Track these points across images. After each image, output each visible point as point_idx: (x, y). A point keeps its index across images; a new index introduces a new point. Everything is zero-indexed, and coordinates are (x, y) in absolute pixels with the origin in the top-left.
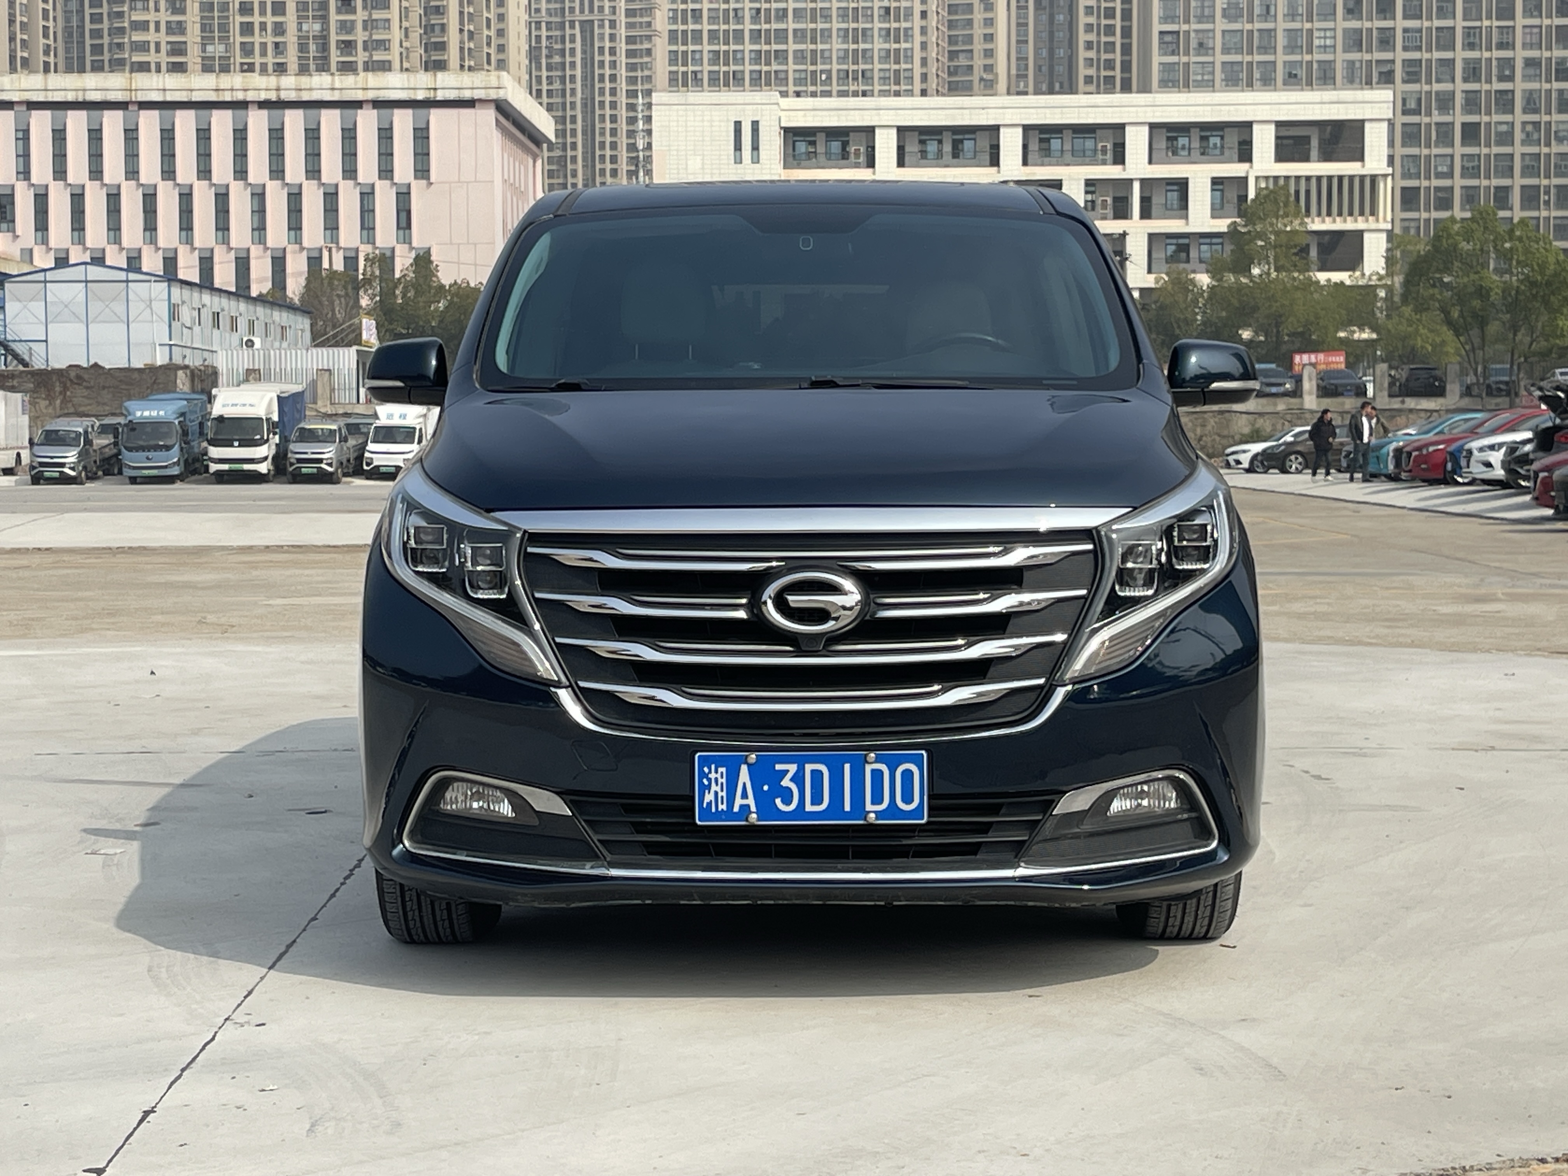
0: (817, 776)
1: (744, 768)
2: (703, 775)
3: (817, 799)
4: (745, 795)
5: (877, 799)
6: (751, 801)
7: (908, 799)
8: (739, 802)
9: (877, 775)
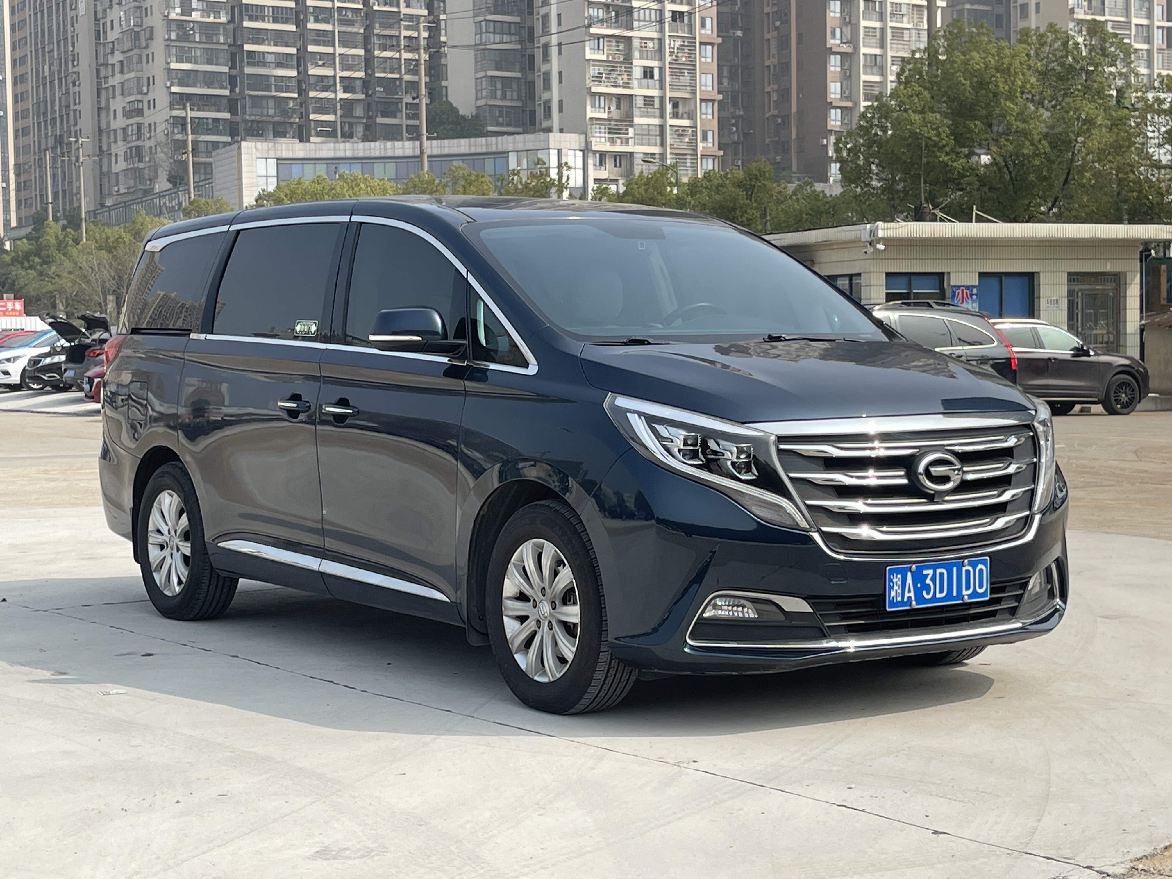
0: (942, 574)
1: (909, 574)
2: (891, 580)
3: (941, 591)
4: (909, 591)
5: (968, 588)
6: (912, 594)
7: (981, 587)
8: (907, 595)
9: (968, 572)
